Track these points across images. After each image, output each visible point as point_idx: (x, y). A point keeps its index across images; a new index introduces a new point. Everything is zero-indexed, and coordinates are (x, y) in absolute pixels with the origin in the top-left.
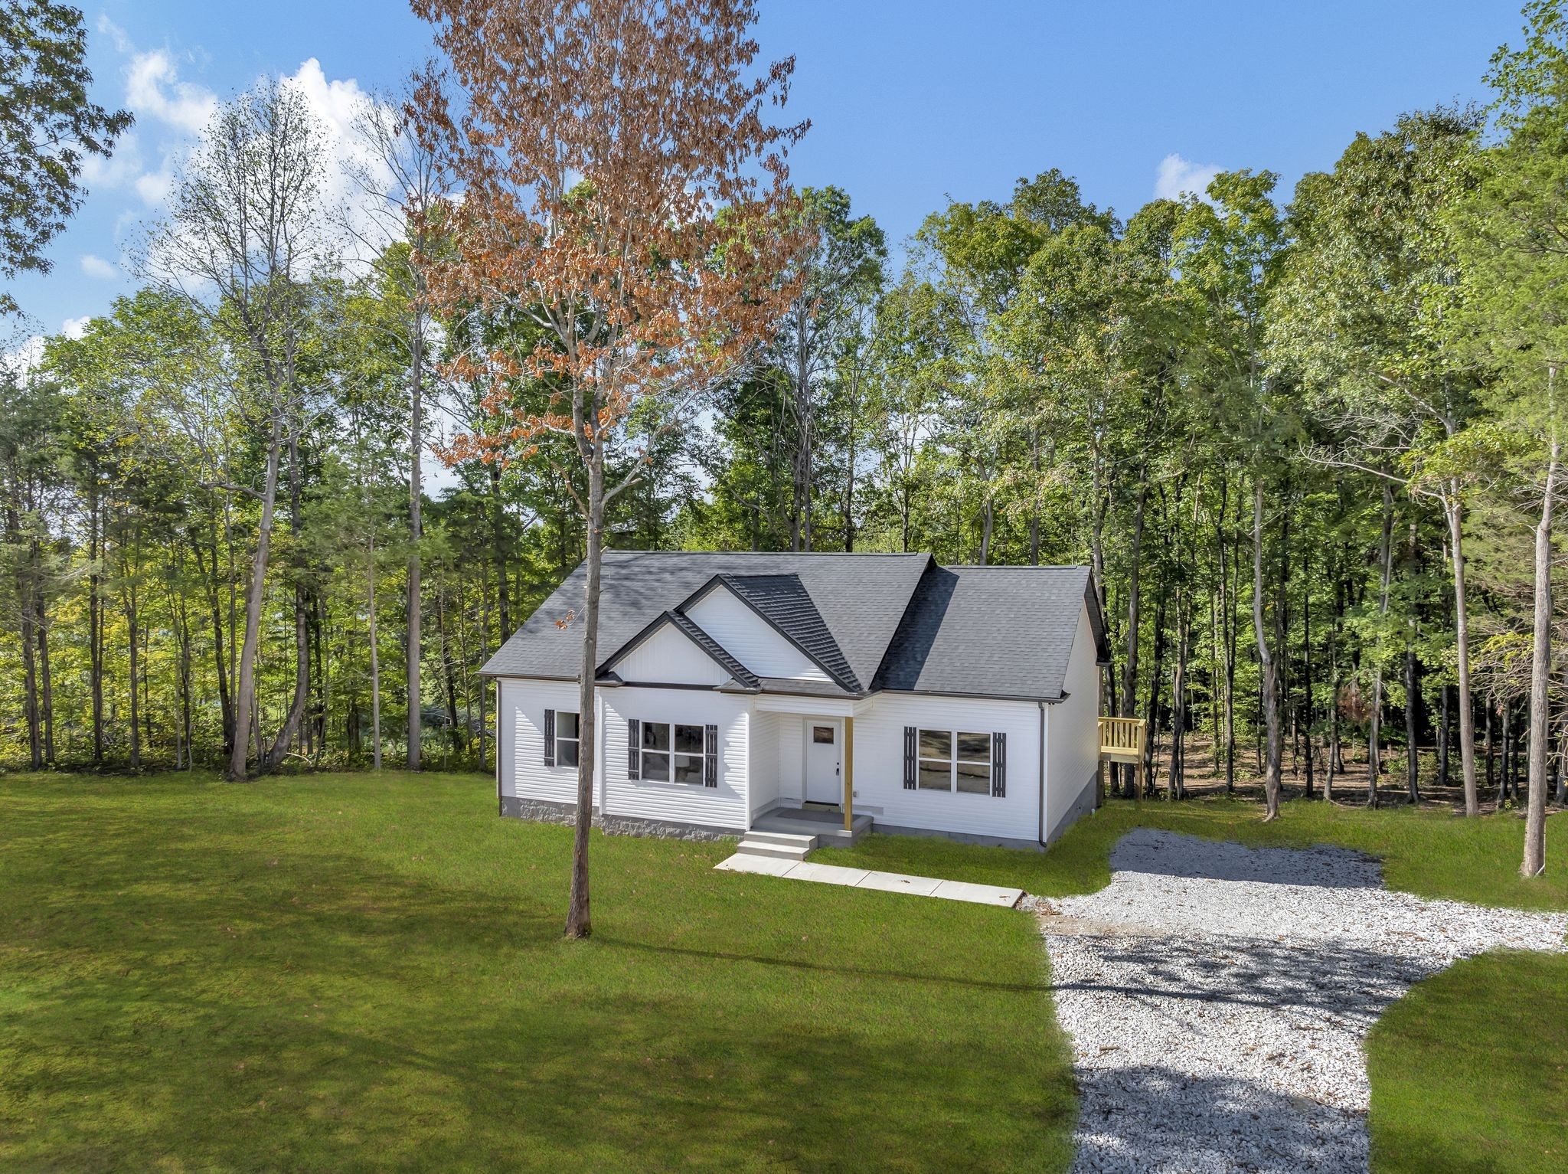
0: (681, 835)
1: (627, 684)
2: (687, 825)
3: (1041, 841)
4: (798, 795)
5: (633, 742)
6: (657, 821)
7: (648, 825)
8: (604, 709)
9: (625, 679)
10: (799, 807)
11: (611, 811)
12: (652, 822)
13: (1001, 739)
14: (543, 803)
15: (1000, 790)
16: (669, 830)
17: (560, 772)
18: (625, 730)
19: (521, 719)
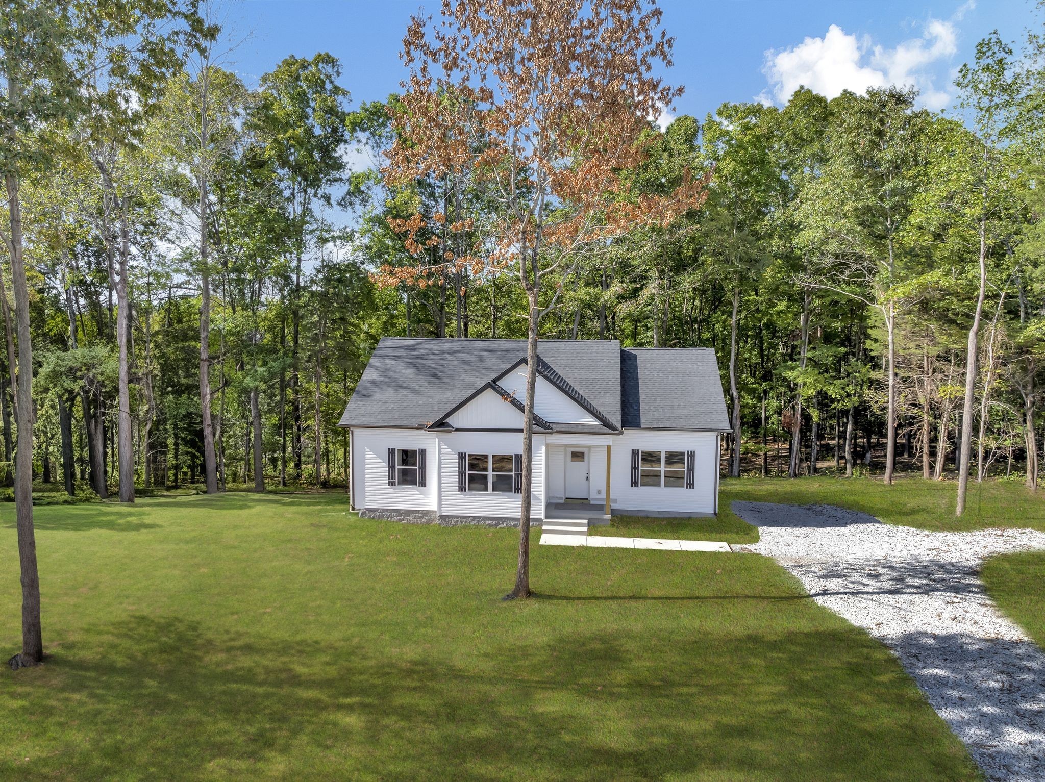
0: (496, 525)
1: (457, 430)
2: (501, 519)
3: (715, 513)
4: (562, 495)
5: (461, 466)
6: (479, 517)
7: (472, 520)
8: (440, 446)
9: (456, 426)
10: (562, 501)
11: (444, 513)
12: (475, 518)
13: (692, 455)
14: (387, 510)
15: (691, 485)
16: (488, 522)
17: (400, 489)
18: (456, 459)
19: (370, 455)
